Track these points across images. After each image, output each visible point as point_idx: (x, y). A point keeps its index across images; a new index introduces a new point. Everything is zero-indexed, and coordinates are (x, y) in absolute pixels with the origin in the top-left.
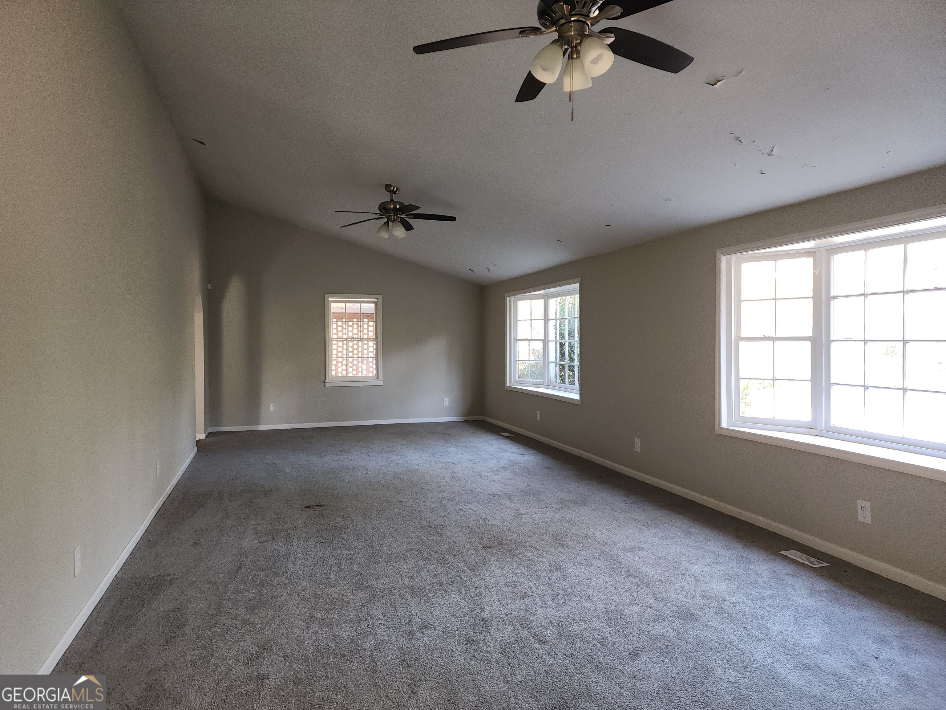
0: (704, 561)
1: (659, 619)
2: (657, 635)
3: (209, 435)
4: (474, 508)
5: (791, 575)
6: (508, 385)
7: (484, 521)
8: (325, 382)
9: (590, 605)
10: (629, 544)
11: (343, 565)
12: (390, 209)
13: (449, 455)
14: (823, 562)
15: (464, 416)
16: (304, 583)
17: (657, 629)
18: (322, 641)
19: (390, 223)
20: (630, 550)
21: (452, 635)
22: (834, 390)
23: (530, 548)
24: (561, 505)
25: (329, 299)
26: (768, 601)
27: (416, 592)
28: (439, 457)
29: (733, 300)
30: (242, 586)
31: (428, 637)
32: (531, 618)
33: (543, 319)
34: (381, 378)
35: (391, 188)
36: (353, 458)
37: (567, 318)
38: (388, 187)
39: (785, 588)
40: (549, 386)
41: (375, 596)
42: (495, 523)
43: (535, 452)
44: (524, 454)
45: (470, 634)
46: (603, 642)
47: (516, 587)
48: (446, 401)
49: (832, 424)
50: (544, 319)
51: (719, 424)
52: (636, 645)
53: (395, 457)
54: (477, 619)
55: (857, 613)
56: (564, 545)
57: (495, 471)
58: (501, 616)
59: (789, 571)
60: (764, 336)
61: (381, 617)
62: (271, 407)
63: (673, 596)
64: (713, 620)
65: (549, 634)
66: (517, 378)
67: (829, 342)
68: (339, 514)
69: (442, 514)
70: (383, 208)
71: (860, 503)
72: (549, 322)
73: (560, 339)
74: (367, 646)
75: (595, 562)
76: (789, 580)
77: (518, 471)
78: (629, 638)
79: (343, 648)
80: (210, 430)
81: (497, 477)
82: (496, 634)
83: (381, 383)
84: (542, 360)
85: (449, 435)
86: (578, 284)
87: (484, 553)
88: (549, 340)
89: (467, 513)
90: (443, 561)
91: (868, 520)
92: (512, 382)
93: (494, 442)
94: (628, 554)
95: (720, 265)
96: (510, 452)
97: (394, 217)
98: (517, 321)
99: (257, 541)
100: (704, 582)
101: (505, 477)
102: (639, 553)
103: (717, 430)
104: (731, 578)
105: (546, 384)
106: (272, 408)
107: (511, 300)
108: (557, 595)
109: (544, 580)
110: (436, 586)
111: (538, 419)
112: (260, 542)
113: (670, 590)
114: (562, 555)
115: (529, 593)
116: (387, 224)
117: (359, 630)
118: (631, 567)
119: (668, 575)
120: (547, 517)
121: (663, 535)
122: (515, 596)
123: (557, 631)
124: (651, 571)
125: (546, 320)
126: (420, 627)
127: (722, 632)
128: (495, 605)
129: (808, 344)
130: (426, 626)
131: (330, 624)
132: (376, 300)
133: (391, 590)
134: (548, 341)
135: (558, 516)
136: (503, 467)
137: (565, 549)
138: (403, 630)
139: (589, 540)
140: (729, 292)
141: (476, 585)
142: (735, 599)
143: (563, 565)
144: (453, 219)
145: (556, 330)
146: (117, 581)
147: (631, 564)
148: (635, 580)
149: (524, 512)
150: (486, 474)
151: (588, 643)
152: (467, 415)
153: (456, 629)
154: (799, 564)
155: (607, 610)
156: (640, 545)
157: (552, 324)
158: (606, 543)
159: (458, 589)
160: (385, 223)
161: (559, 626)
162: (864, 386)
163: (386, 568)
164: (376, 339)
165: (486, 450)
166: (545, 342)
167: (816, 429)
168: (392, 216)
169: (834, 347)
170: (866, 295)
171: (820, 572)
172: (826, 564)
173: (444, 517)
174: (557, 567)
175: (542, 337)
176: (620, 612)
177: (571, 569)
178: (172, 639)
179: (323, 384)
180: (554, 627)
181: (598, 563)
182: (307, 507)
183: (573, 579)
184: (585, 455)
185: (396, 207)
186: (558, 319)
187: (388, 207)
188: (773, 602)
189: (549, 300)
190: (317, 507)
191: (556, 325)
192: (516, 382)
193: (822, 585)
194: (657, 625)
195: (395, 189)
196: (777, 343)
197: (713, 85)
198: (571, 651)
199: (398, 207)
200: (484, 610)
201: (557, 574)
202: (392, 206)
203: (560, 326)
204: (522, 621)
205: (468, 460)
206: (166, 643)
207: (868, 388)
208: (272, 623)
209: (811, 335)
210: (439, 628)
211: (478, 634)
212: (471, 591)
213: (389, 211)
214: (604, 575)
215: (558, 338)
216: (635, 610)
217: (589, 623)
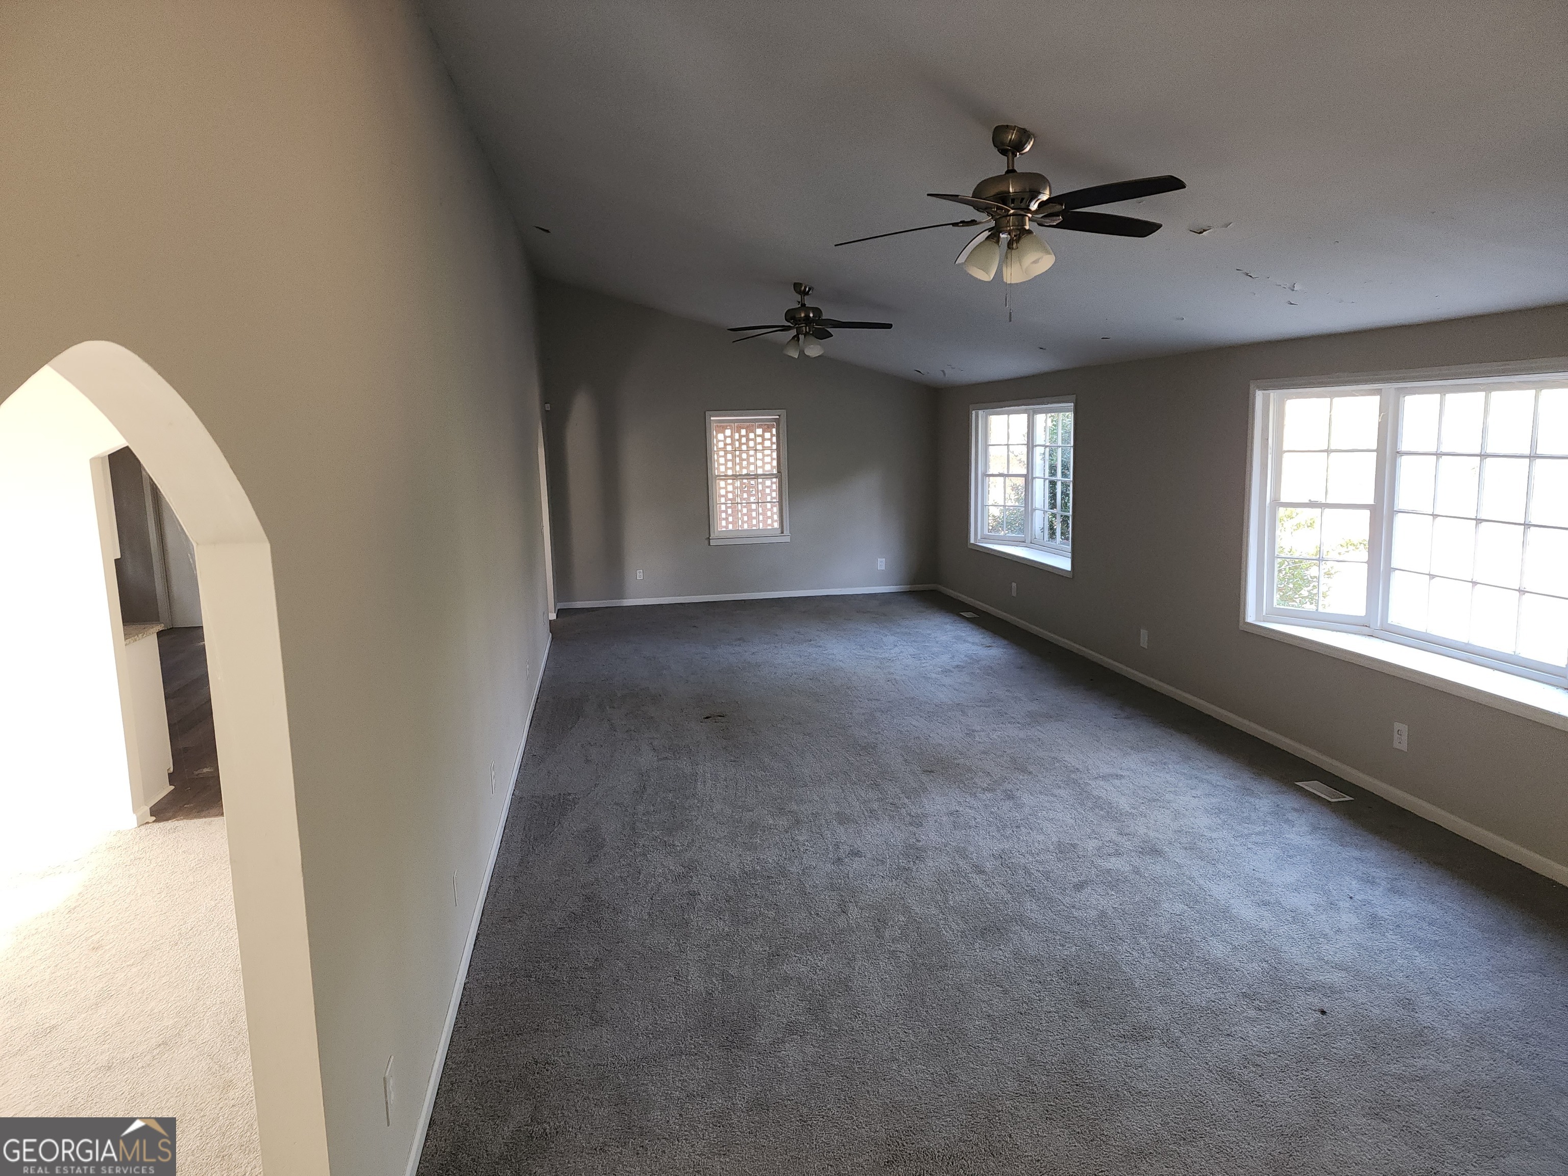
0: (1193, 792)
1: (1118, 854)
2: (1110, 869)
3: (560, 612)
4: (914, 723)
5: (1296, 810)
6: (972, 541)
7: (927, 739)
8: (709, 539)
9: (1041, 838)
10: (1106, 770)
11: (760, 788)
12: (800, 319)
13: (885, 648)
14: (1345, 796)
15: (907, 585)
16: (719, 807)
17: (1114, 863)
18: (747, 864)
19: (802, 337)
20: (1104, 778)
21: (883, 863)
22: (1396, 577)
23: (980, 773)
24: (1028, 719)
25: (712, 418)
26: (1254, 838)
27: (843, 819)
28: (871, 650)
29: (1270, 451)
30: (652, 808)
31: (857, 864)
32: (971, 849)
33: (1025, 444)
34: (787, 532)
35: (801, 287)
36: (755, 650)
37: (1060, 447)
38: (797, 286)
39: (1283, 824)
40: (1032, 544)
41: (798, 822)
42: (940, 741)
43: (1006, 642)
44: (990, 646)
45: (903, 862)
46: (1047, 875)
47: (958, 817)
48: (881, 564)
49: (1389, 622)
50: (1028, 445)
51: (1244, 618)
52: (1083, 878)
53: (810, 650)
54: (911, 849)
55: (1356, 853)
56: (1024, 770)
57: (946, 672)
58: (937, 846)
59: (1296, 806)
60: (1310, 500)
61: (806, 843)
62: (638, 573)
63: (1142, 830)
64: (1178, 855)
65: (989, 866)
66: (986, 532)
67: (1393, 512)
68: (748, 728)
69: (875, 730)
70: (791, 315)
71: (1398, 726)
72: (1035, 448)
73: (1050, 476)
74: (793, 869)
75: (1056, 791)
76: (1292, 816)
77: (978, 671)
78: (1077, 872)
79: (769, 871)
80: (561, 606)
81: (947, 681)
82: (931, 864)
83: (788, 539)
84: (1023, 505)
85: (885, 615)
86: (1072, 404)
87: (924, 778)
88: (1034, 476)
89: (906, 729)
90: (875, 785)
91: (1404, 747)
92: (979, 538)
93: (948, 627)
94: (1102, 783)
95: (1254, 405)
96: (969, 642)
97: (806, 329)
98: (987, 446)
99: (656, 758)
100: (1184, 815)
101: (959, 681)
102: (1117, 782)
103: (1242, 627)
104: (1219, 811)
105: (1028, 540)
106: (640, 575)
107: (979, 416)
108: (1005, 827)
109: (993, 810)
110: (866, 813)
111: (1014, 594)
112: (659, 760)
113: (1140, 824)
114: (1018, 782)
115: (973, 823)
116: (795, 337)
117: (784, 855)
118: (1099, 797)
119: (1144, 808)
120: (1008, 736)
121: (1154, 760)
122: (955, 826)
123: (998, 863)
124: (1124, 803)
125: (1030, 445)
126: (849, 854)
127: (1185, 868)
128: (932, 835)
129: (1367, 513)
130: (855, 853)
131: (754, 848)
132: (778, 417)
133: (816, 815)
134: (1033, 478)
135: (1022, 734)
136: (957, 666)
137: (1023, 776)
138: (831, 857)
139: (1057, 765)
140: (1265, 439)
141: (912, 814)
142: (1214, 835)
143: (1018, 794)
144: (889, 326)
145: (1044, 460)
146: (517, 801)
147: (1101, 795)
148: (1101, 812)
149: (979, 728)
150: (934, 676)
151: (1030, 874)
152: (913, 582)
153: (888, 857)
154: (1314, 798)
155: (1060, 843)
156: (1120, 772)
157: (1038, 451)
158: (1077, 769)
159: (892, 818)
160: (794, 338)
161: (1001, 857)
162: (1429, 575)
163: (808, 792)
164: (779, 475)
165: (937, 639)
166: (1029, 478)
167: (1369, 627)
168: (804, 328)
169: (1399, 519)
170: (1438, 455)
171: (1335, 808)
172: (1348, 798)
173: (876, 734)
174: (1010, 796)
175: (1024, 472)
176: (1074, 846)
177: (1027, 799)
178: (596, 857)
179: (707, 542)
180: (996, 859)
181: (1062, 792)
182: (707, 718)
183: (1027, 810)
184: (1076, 647)
185: (809, 316)
186: (1047, 446)
187: (797, 316)
188: (1259, 839)
189: (1035, 416)
190: (719, 718)
191: (1044, 454)
192: (985, 538)
193: (1331, 821)
194: (1113, 859)
195: (807, 289)
196: (1327, 511)
197: (1201, 233)
198: (1010, 881)
199: (811, 315)
200: (920, 839)
201: (1009, 804)
202: (803, 315)
203: (1050, 455)
204: (962, 853)
205: (911, 655)
206: (590, 861)
207: (1433, 578)
208: (693, 846)
209: (1371, 502)
210: (869, 856)
211: (912, 863)
212: (906, 819)
213: (800, 321)
214: (1066, 806)
215: (1047, 476)
216: (1092, 845)
217: (1035, 856)
